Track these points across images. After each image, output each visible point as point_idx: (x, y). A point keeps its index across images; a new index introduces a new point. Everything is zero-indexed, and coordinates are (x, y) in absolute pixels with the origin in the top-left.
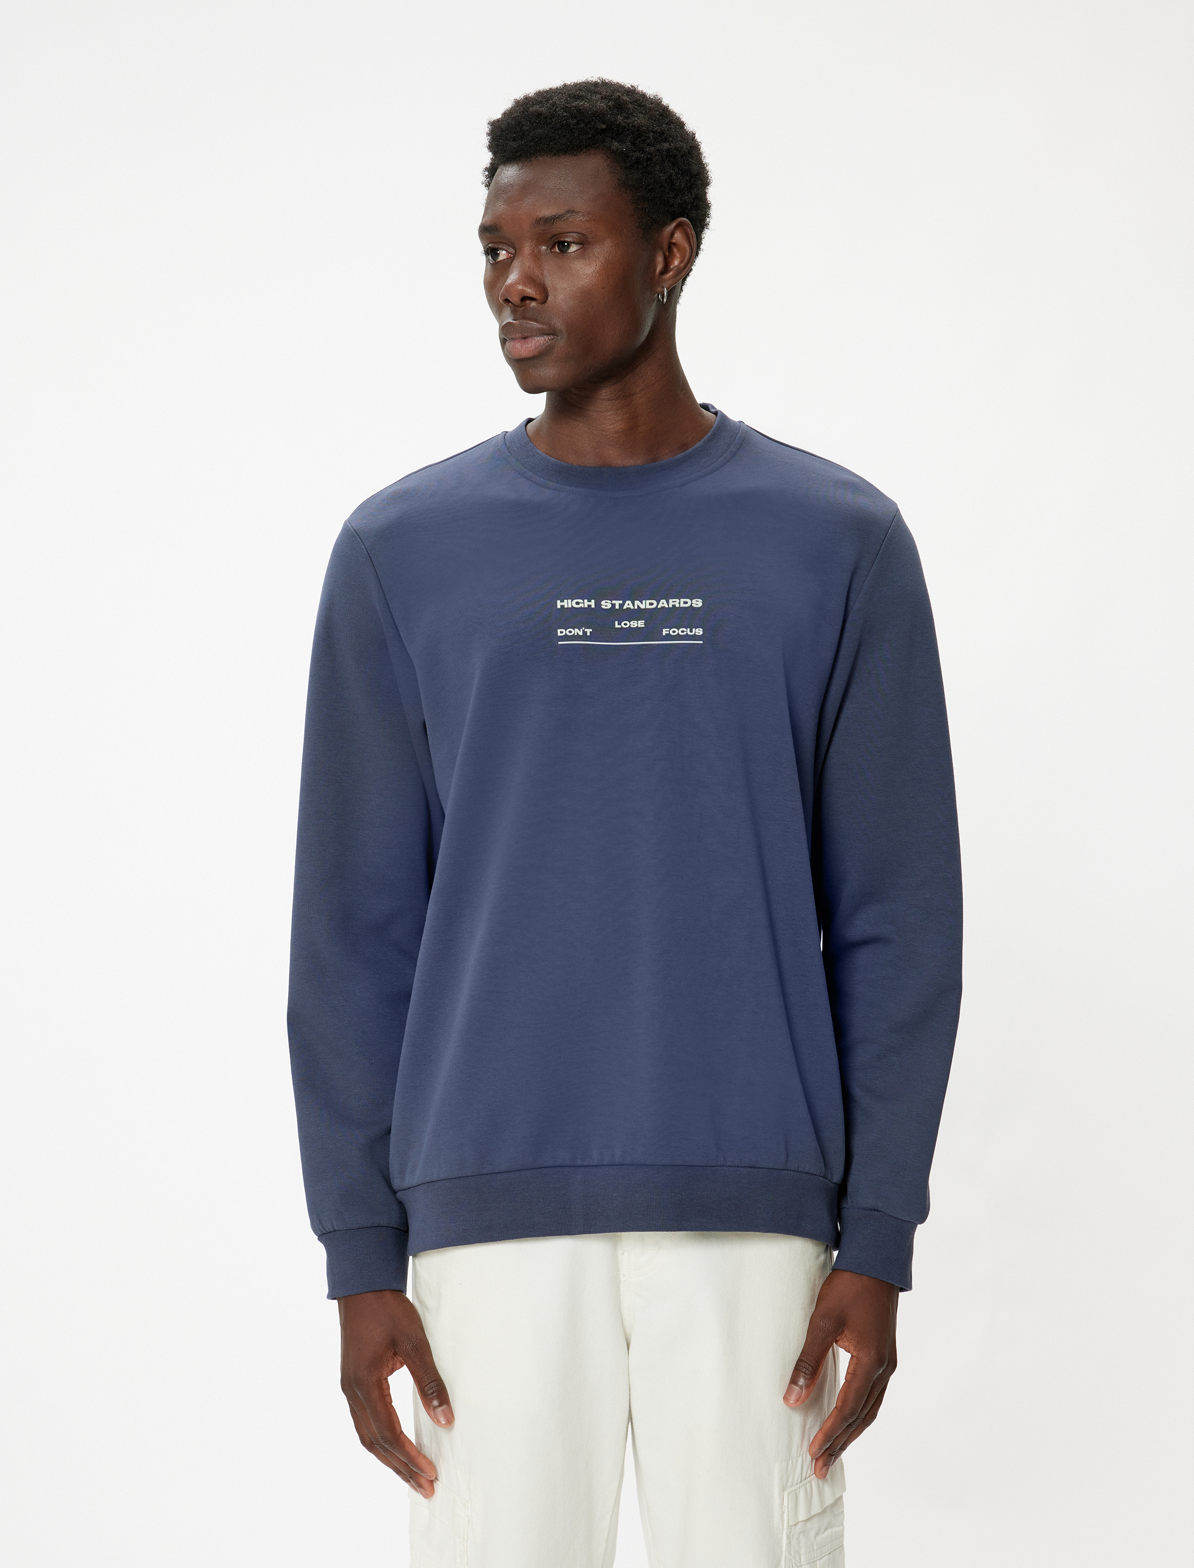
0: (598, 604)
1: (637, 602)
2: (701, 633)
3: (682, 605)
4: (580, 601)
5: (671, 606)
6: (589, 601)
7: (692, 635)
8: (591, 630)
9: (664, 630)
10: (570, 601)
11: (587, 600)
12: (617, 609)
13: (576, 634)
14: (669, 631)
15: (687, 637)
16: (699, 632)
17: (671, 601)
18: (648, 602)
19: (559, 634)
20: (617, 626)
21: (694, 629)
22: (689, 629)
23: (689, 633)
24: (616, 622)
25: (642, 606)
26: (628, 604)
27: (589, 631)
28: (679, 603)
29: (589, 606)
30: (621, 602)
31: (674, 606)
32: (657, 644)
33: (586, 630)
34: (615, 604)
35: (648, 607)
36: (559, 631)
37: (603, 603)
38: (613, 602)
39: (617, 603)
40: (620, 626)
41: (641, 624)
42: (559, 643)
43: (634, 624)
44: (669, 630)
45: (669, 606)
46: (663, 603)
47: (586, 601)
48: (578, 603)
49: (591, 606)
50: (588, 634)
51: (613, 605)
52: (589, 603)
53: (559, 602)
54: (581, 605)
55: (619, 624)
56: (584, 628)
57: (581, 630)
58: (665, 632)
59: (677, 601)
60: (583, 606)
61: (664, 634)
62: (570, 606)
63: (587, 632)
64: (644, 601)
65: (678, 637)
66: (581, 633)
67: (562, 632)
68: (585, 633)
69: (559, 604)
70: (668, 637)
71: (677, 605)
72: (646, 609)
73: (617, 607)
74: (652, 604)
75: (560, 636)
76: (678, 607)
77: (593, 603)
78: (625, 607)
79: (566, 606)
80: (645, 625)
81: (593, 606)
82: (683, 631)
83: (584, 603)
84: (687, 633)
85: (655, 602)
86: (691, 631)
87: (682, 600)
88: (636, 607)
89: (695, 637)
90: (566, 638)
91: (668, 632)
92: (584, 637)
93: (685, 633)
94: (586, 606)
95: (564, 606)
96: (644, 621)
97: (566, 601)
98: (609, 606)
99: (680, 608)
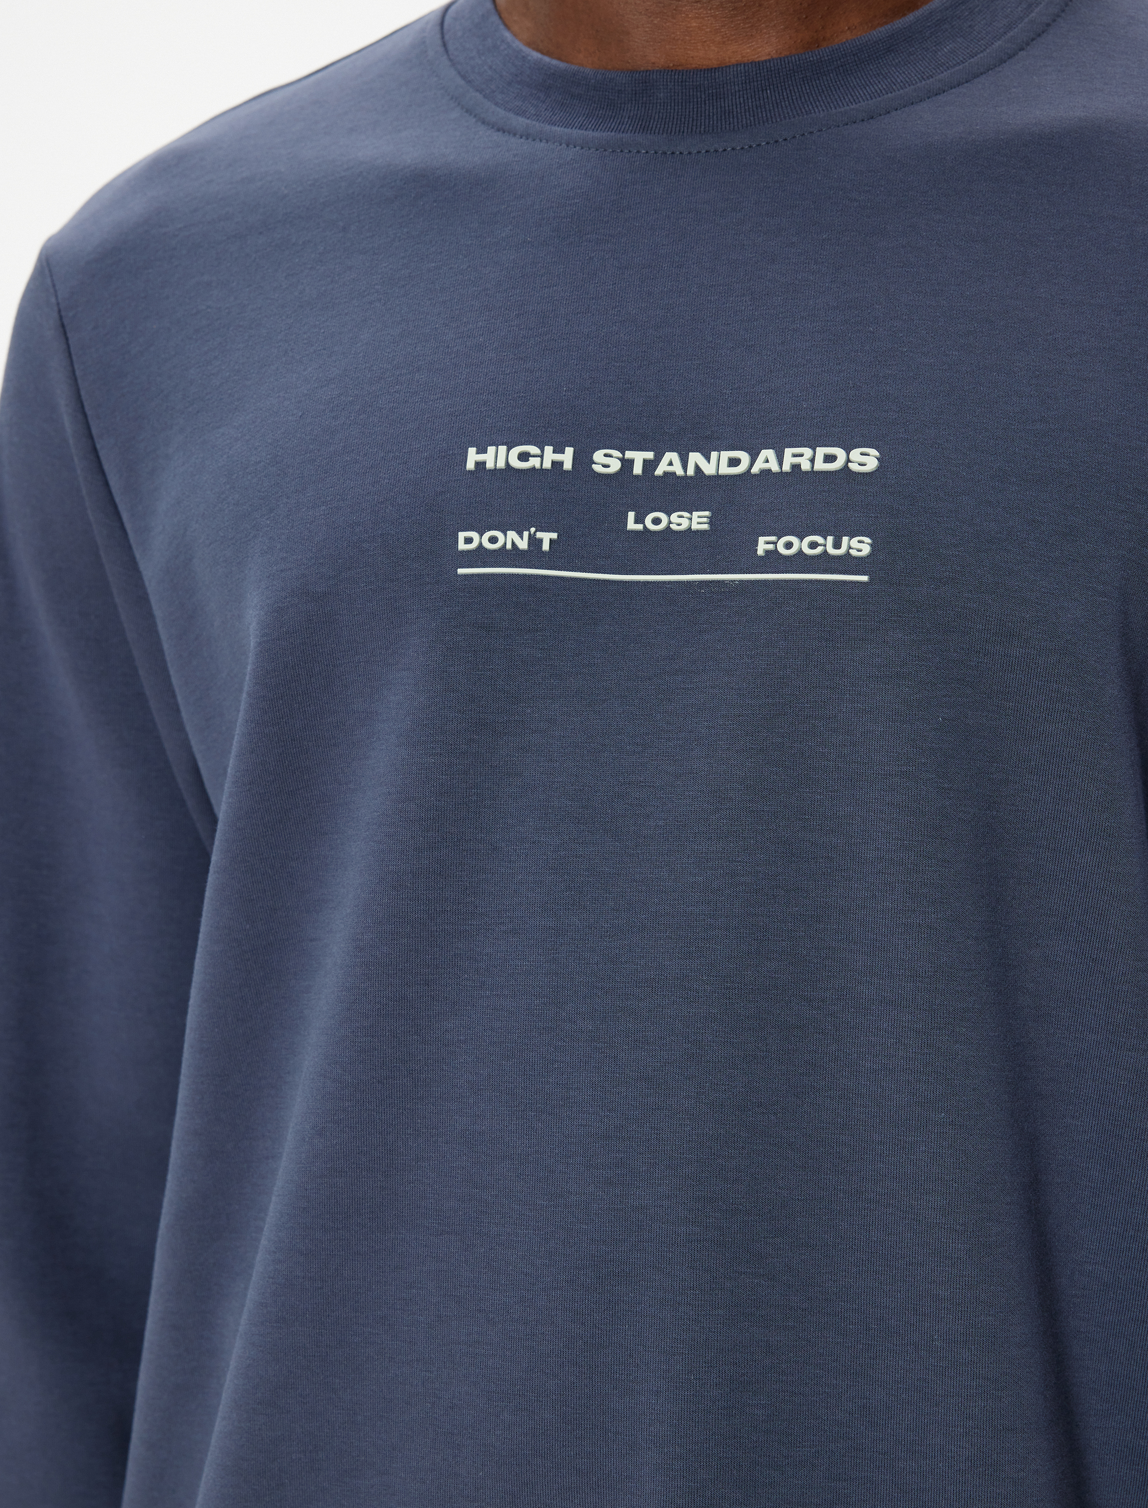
0: (583, 460)
1: (695, 458)
2: (866, 550)
3: (820, 465)
4: (533, 449)
5: (786, 467)
6: (559, 450)
7: (839, 558)
8: (554, 536)
9: (762, 540)
10: (503, 449)
11: (551, 448)
12: (637, 476)
13: (509, 546)
14: (775, 543)
15: (825, 562)
16: (861, 546)
17: (788, 452)
18: (726, 455)
19: (462, 546)
20: (631, 525)
21: (845, 539)
22: (830, 539)
23: (831, 551)
24: (631, 515)
25: (709, 469)
26: (671, 463)
27: (546, 538)
28: (812, 460)
29: (557, 465)
30: (650, 455)
31: (796, 467)
32: (741, 581)
33: (539, 535)
34: (631, 462)
35: (725, 470)
36: (462, 535)
37: (598, 456)
38: (629, 454)
39: (639, 458)
40: (640, 527)
41: (699, 521)
42: (461, 571)
43: (680, 521)
44: (773, 538)
45: (781, 464)
46: (767, 460)
47: (549, 449)
48: (524, 457)
49: (561, 464)
50: (546, 547)
51: (627, 464)
52: (558, 457)
53: (472, 451)
54: (534, 462)
55: (639, 520)
56: (533, 530)
57: (526, 534)
58: (763, 545)
59: (808, 452)
60: (538, 466)
61: (760, 552)
62: (501, 464)
63: (541, 541)
64: (714, 455)
65: (800, 562)
66: (523, 544)
67: (469, 541)
68: (535, 543)
69: (473, 457)
70: (773, 561)
71: (806, 466)
72: (718, 477)
73: (638, 469)
74: (734, 462)
75: (463, 552)
76: (806, 473)
77: (567, 458)
78: (659, 472)
79: (490, 465)
80: (710, 523)
81: (568, 466)
82: (813, 545)
83: (542, 457)
84: (825, 551)
85: (744, 457)
86: (837, 545)
87: (821, 451)
88: (691, 472)
89: (848, 563)
90: (480, 556)
91: (771, 547)
92: (534, 555)
93: (819, 550)
94: (547, 465)
95: (484, 463)
96: (707, 513)
97: (491, 449)
98: (615, 466)
99: (813, 473)
